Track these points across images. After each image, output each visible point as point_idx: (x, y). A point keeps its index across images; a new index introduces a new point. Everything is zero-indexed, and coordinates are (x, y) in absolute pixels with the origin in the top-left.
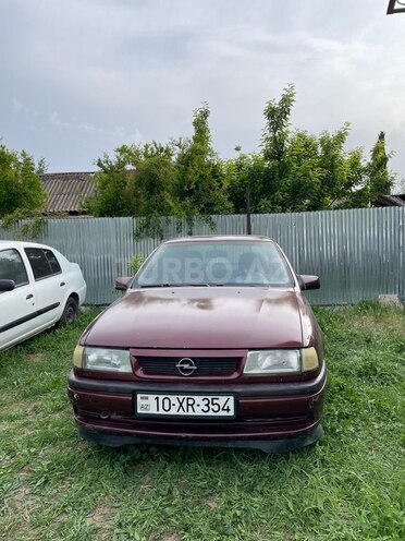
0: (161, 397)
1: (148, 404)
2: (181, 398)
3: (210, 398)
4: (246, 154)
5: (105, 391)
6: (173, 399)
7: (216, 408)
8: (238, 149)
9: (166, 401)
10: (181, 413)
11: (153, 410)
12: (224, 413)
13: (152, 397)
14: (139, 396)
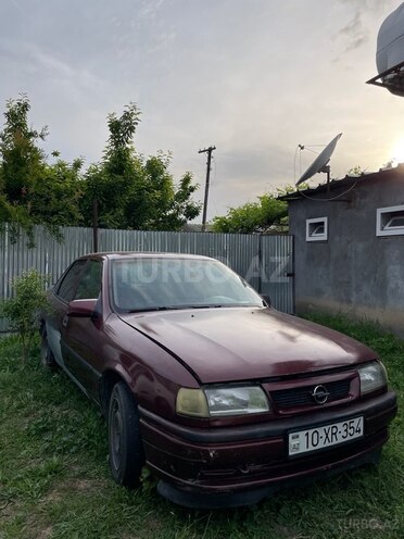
0: (311, 432)
1: (299, 444)
2: (327, 428)
3: (348, 422)
4: (66, 161)
5: (253, 438)
6: (321, 430)
7: (351, 431)
8: (56, 154)
9: (315, 434)
10: (328, 444)
11: (303, 449)
12: (356, 435)
13: (302, 434)
14: (291, 436)
